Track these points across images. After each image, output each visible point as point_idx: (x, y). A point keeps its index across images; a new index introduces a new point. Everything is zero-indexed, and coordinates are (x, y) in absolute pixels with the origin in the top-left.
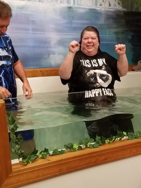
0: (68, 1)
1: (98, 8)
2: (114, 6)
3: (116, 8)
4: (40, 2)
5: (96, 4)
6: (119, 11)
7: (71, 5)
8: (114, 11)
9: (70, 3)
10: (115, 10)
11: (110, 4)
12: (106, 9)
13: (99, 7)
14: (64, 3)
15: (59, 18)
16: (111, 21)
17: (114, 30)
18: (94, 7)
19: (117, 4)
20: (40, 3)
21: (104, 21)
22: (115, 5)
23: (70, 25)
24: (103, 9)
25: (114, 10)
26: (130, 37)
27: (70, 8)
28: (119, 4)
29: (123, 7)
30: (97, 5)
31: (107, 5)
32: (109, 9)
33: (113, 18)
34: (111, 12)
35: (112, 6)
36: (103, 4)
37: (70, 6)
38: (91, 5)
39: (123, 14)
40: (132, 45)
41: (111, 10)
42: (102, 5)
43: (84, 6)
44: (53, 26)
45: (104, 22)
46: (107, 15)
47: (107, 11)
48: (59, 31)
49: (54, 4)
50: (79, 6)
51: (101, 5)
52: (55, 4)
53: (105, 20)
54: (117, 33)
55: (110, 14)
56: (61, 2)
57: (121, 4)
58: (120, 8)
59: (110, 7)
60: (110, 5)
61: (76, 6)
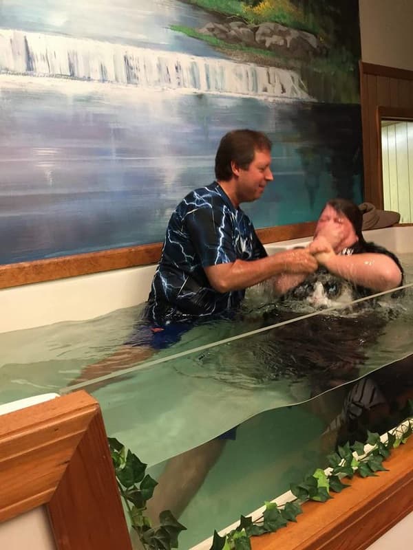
0: (195, 82)
1: (261, 97)
2: (292, 92)
3: (295, 96)
4: (128, 83)
5: (255, 89)
6: (303, 103)
7: (203, 90)
8: (293, 102)
9: (200, 85)
10: (295, 100)
11: (285, 87)
12: (277, 99)
13: (262, 95)
14: (185, 87)
15: (176, 120)
16: (289, 126)
17: (298, 146)
18: (251, 95)
19: (297, 88)
20: (131, 86)
21: (274, 126)
22: (293, 89)
23: (203, 138)
24: (271, 100)
25: (292, 100)
26: (328, 160)
27: (200, 97)
28: (301, 87)
29: (309, 94)
30: (257, 91)
31: (278, 90)
32: (284, 99)
33: (293, 120)
34: (287, 104)
35: (288, 93)
36: (269, 87)
37: (199, 92)
38: (246, 92)
39: (310, 108)
40: (334, 176)
41: (287, 101)
42: (268, 90)
43: (230, 92)
44: (164, 141)
45: (276, 127)
46: (280, 112)
47: (279, 104)
48: (179, 151)
49: (163, 89)
50: (219, 93)
51: (265, 90)
52: (165, 88)
53: (276, 124)
54: (302, 152)
55: (286, 108)
56: (179, 84)
57: (305, 87)
58: (303, 96)
59: (284, 94)
60: (284, 90)
61: (214, 92)
